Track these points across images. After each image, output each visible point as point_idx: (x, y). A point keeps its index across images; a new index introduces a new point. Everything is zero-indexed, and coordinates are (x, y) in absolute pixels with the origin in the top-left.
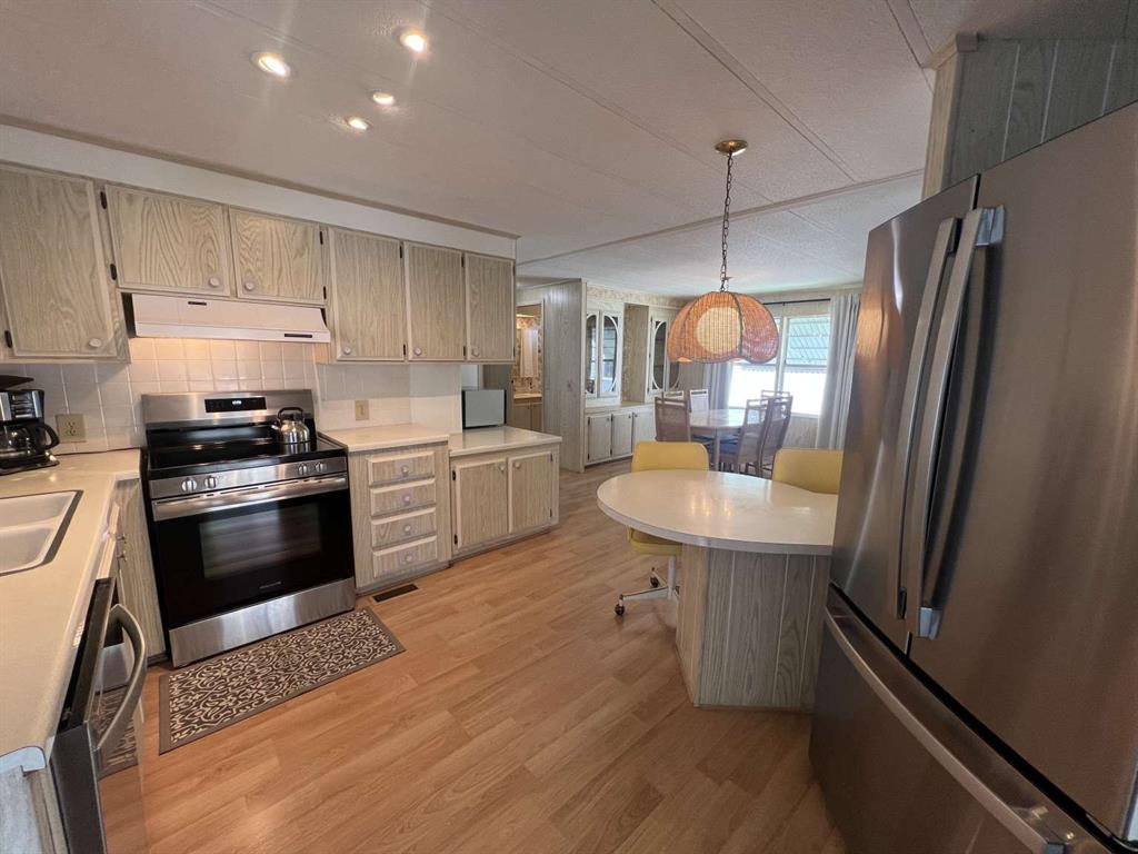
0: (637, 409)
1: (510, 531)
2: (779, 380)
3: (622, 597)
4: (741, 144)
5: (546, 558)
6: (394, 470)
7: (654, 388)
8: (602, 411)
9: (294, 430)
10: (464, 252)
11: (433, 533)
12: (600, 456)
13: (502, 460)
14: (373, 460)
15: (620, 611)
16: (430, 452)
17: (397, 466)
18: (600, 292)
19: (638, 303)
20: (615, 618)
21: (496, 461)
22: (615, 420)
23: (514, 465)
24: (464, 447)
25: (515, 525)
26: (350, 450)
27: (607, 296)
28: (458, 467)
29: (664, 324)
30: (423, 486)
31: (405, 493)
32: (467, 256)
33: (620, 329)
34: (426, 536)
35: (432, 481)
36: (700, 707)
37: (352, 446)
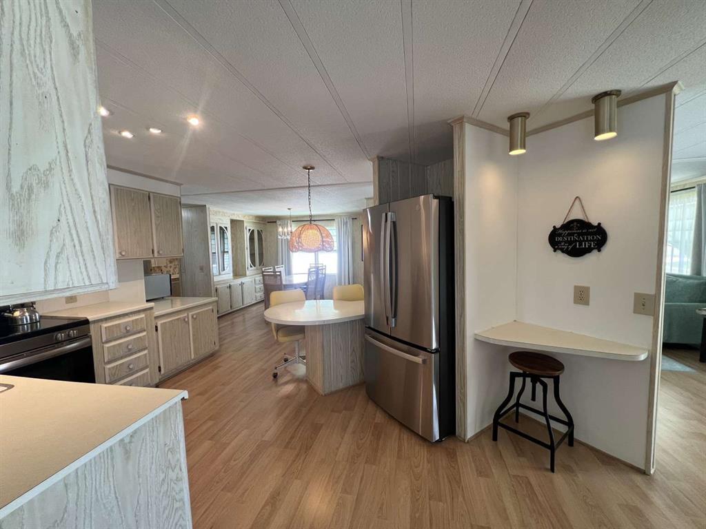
0: (243, 280)
1: (193, 357)
2: (316, 259)
3: (276, 368)
4: (312, 168)
5: (220, 367)
6: (120, 330)
7: (251, 267)
8: (224, 282)
9: (27, 314)
10: (149, 193)
11: (146, 367)
12: (225, 310)
13: (186, 315)
14: (105, 325)
15: (275, 376)
16: (142, 316)
17: (122, 327)
18: (216, 212)
19: (238, 219)
20: (273, 380)
21: (181, 316)
22: (232, 287)
23: (192, 317)
24: (172, 307)
25: (195, 353)
26: (90, 320)
27: (220, 215)
28: (160, 323)
29: (253, 230)
30: (140, 337)
31: (128, 343)
32: (151, 195)
33: (228, 234)
34: (142, 370)
35: (144, 333)
36: (325, 395)
37: (91, 317)
